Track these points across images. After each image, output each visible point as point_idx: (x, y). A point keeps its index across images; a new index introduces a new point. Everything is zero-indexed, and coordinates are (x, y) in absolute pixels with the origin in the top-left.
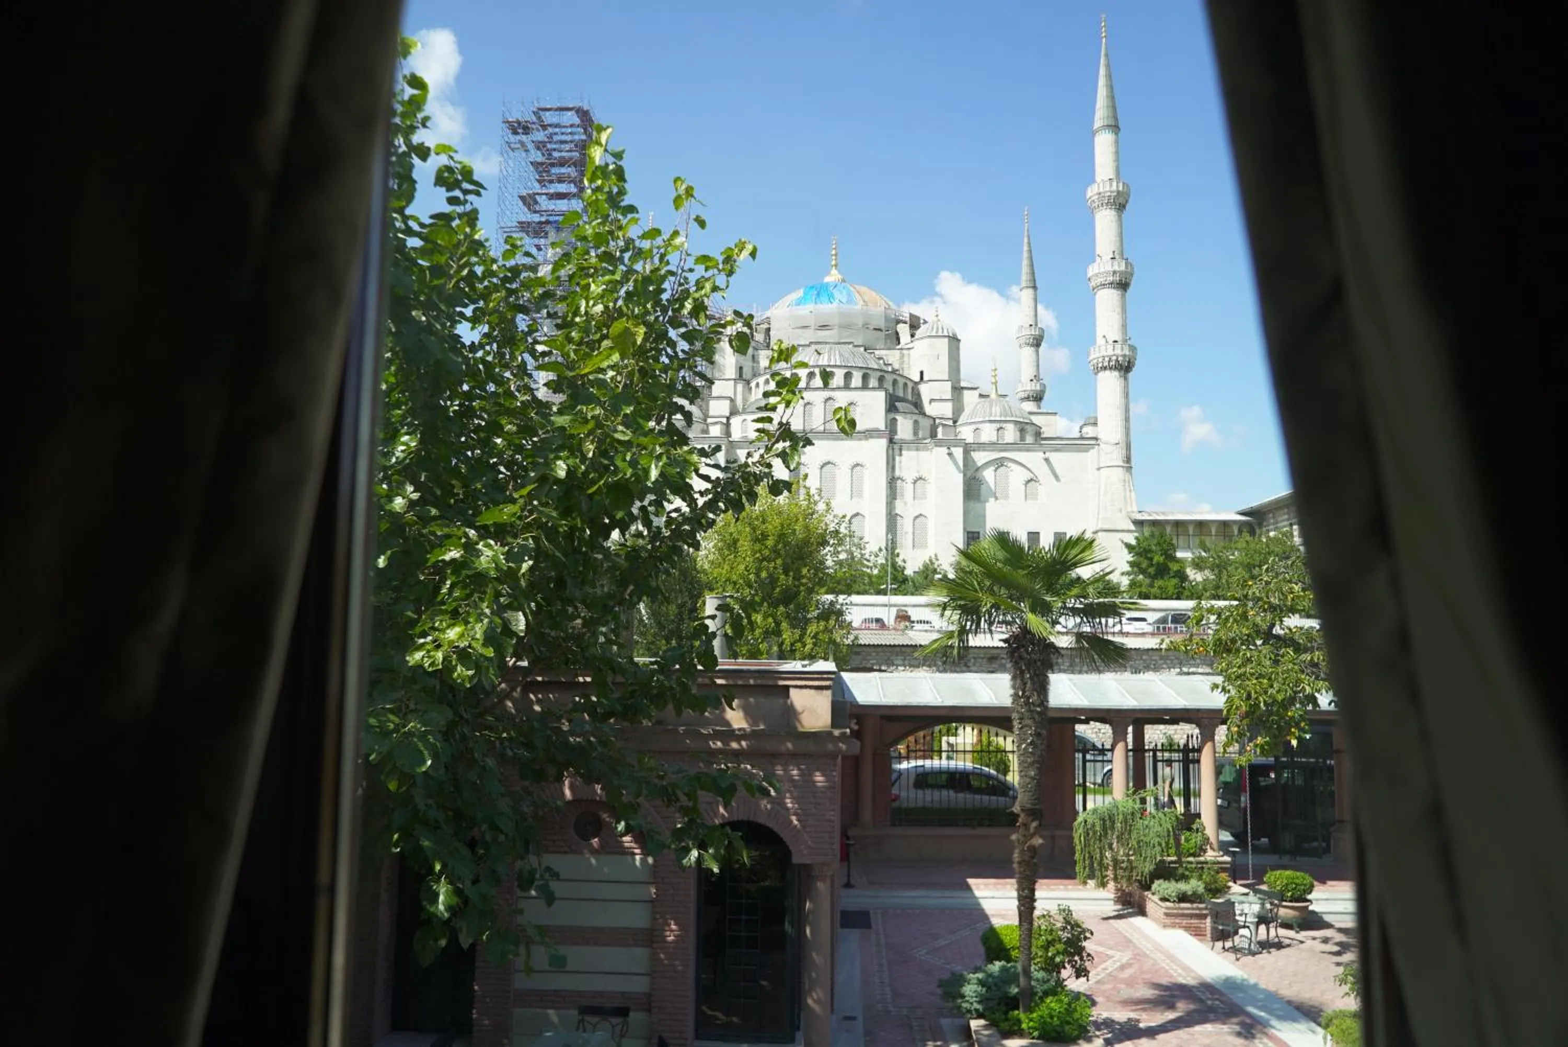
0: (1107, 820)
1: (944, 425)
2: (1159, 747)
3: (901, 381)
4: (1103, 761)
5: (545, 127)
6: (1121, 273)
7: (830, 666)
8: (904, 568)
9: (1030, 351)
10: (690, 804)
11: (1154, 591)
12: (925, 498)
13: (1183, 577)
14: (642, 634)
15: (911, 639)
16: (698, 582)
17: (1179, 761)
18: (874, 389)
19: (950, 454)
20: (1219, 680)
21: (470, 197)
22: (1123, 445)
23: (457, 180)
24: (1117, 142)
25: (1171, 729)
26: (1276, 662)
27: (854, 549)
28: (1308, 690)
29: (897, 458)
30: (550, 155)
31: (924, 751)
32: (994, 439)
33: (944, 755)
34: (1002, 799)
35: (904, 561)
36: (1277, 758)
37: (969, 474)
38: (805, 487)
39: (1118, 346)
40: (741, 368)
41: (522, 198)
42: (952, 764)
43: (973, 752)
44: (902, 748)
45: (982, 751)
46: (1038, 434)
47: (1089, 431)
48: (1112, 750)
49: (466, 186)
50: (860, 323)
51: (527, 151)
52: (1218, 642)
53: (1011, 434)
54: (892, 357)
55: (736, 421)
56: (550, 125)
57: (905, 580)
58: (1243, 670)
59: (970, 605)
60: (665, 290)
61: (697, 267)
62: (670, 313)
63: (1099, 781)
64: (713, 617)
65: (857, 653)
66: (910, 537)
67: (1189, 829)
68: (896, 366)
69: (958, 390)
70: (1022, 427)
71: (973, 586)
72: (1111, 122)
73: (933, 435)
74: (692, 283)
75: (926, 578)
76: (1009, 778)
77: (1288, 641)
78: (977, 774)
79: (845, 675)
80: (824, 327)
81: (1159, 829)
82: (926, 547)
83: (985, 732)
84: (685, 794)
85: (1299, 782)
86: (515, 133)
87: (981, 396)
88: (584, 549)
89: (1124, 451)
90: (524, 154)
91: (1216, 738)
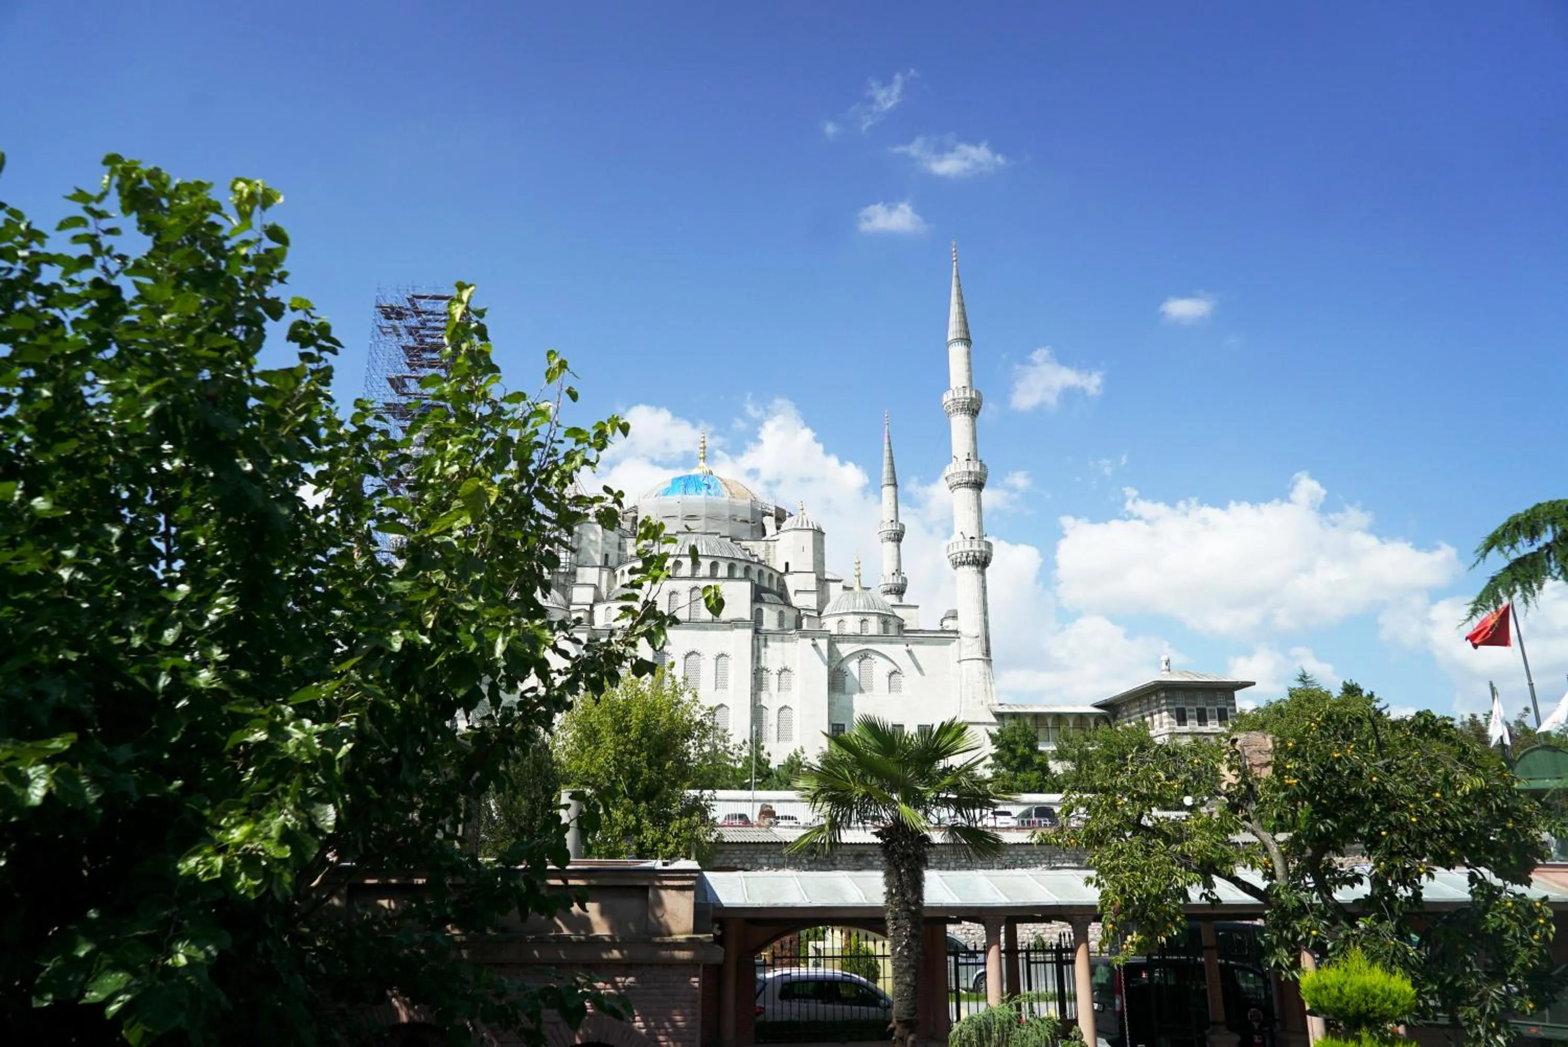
0: (983, 1029)
1: (809, 616)
2: (1032, 947)
3: (767, 572)
4: (976, 964)
5: (418, 314)
6: (976, 473)
7: (693, 864)
8: (769, 761)
9: (891, 546)
10: (533, 1026)
11: (1017, 784)
12: (790, 689)
13: (1045, 769)
14: (490, 833)
15: (776, 836)
16: (553, 773)
17: (1052, 962)
18: (740, 579)
19: (815, 646)
20: (1093, 873)
21: (325, 354)
22: (982, 638)
23: (312, 335)
24: (969, 353)
25: (1040, 928)
26: (1147, 854)
27: (717, 742)
28: (1181, 882)
29: (763, 650)
30: (422, 341)
31: (791, 957)
32: (858, 631)
33: (811, 961)
34: (873, 1009)
35: (769, 755)
36: (1149, 957)
37: (834, 665)
38: (671, 675)
39: (975, 542)
40: (607, 556)
41: (391, 381)
42: (820, 971)
43: (842, 957)
44: (766, 954)
45: (851, 956)
46: (901, 626)
47: (950, 624)
48: (985, 952)
49: (321, 342)
50: (727, 514)
51: (399, 335)
52: (1090, 834)
53: (874, 626)
54: (758, 548)
55: (599, 609)
56: (424, 312)
57: (770, 774)
58: (1115, 862)
59: (842, 795)
60: (533, 461)
61: (566, 440)
62: (536, 484)
63: (971, 986)
64: (567, 807)
65: (721, 852)
66: (775, 729)
67: (1066, 1037)
68: (762, 557)
69: (822, 582)
70: (885, 619)
71: (844, 776)
72: (963, 335)
73: (798, 626)
74: (561, 455)
75: (791, 772)
76: (880, 985)
77: (1155, 832)
78: (847, 982)
79: (708, 875)
80: (692, 517)
81: (1038, 1038)
82: (791, 739)
83: (854, 934)
84: (528, 1015)
85: (1171, 981)
86: (388, 318)
87: (845, 588)
88: (423, 729)
89: (984, 645)
90: (396, 339)
91: (1090, 936)
